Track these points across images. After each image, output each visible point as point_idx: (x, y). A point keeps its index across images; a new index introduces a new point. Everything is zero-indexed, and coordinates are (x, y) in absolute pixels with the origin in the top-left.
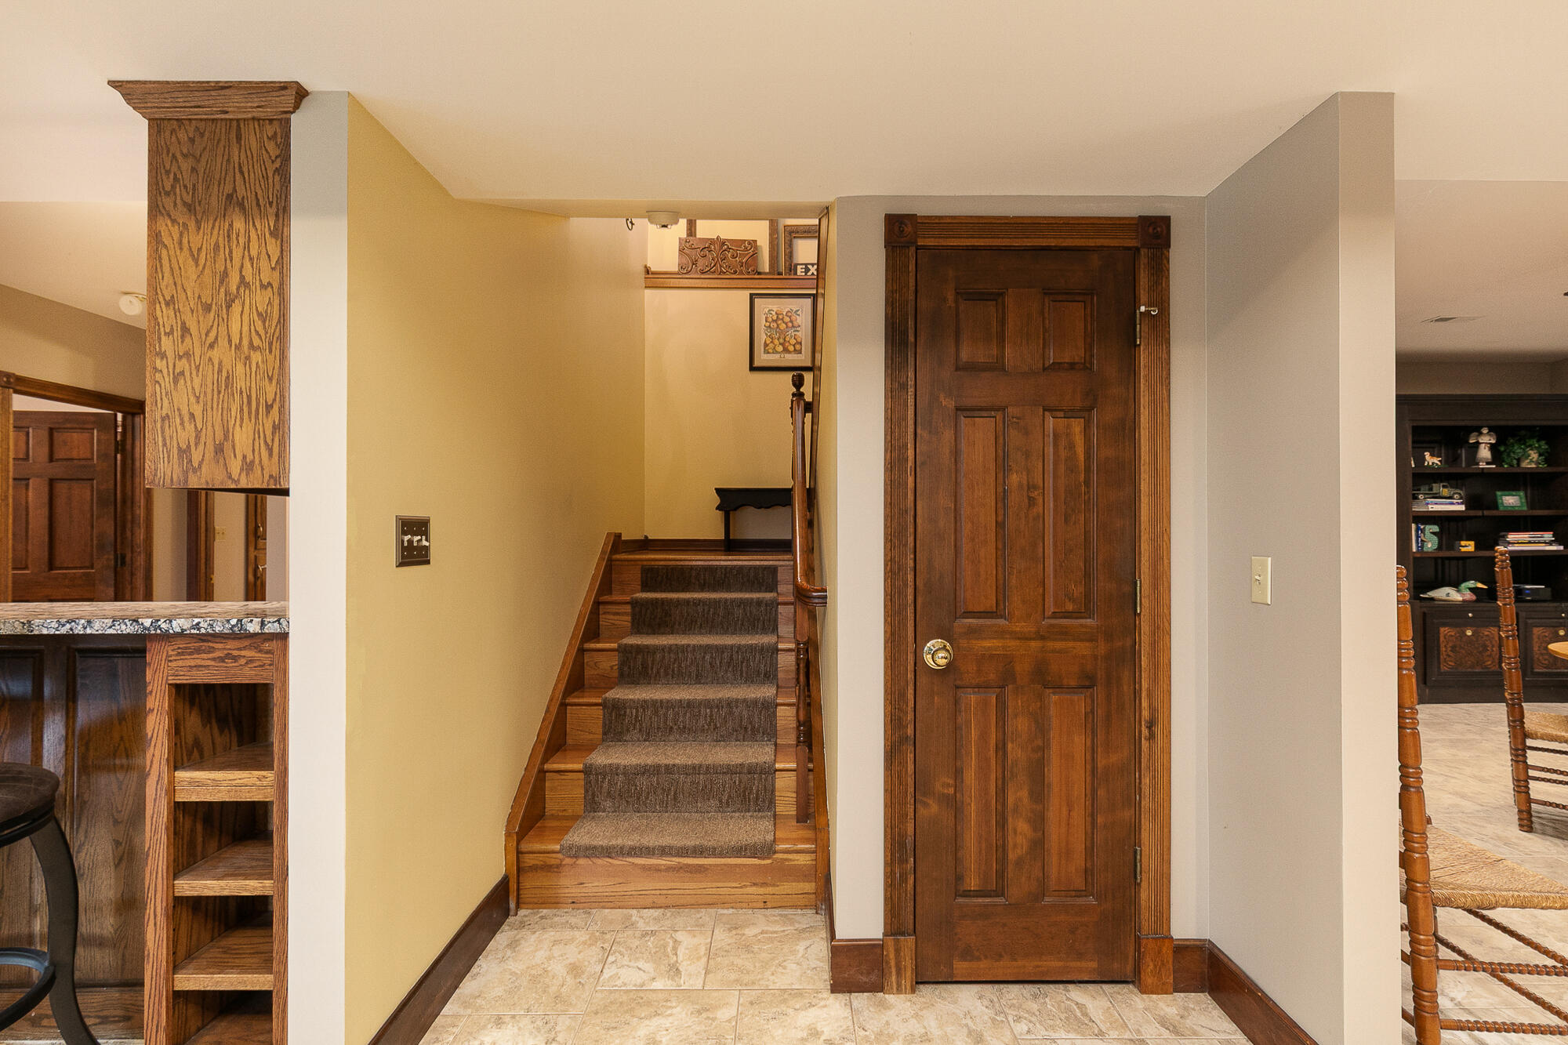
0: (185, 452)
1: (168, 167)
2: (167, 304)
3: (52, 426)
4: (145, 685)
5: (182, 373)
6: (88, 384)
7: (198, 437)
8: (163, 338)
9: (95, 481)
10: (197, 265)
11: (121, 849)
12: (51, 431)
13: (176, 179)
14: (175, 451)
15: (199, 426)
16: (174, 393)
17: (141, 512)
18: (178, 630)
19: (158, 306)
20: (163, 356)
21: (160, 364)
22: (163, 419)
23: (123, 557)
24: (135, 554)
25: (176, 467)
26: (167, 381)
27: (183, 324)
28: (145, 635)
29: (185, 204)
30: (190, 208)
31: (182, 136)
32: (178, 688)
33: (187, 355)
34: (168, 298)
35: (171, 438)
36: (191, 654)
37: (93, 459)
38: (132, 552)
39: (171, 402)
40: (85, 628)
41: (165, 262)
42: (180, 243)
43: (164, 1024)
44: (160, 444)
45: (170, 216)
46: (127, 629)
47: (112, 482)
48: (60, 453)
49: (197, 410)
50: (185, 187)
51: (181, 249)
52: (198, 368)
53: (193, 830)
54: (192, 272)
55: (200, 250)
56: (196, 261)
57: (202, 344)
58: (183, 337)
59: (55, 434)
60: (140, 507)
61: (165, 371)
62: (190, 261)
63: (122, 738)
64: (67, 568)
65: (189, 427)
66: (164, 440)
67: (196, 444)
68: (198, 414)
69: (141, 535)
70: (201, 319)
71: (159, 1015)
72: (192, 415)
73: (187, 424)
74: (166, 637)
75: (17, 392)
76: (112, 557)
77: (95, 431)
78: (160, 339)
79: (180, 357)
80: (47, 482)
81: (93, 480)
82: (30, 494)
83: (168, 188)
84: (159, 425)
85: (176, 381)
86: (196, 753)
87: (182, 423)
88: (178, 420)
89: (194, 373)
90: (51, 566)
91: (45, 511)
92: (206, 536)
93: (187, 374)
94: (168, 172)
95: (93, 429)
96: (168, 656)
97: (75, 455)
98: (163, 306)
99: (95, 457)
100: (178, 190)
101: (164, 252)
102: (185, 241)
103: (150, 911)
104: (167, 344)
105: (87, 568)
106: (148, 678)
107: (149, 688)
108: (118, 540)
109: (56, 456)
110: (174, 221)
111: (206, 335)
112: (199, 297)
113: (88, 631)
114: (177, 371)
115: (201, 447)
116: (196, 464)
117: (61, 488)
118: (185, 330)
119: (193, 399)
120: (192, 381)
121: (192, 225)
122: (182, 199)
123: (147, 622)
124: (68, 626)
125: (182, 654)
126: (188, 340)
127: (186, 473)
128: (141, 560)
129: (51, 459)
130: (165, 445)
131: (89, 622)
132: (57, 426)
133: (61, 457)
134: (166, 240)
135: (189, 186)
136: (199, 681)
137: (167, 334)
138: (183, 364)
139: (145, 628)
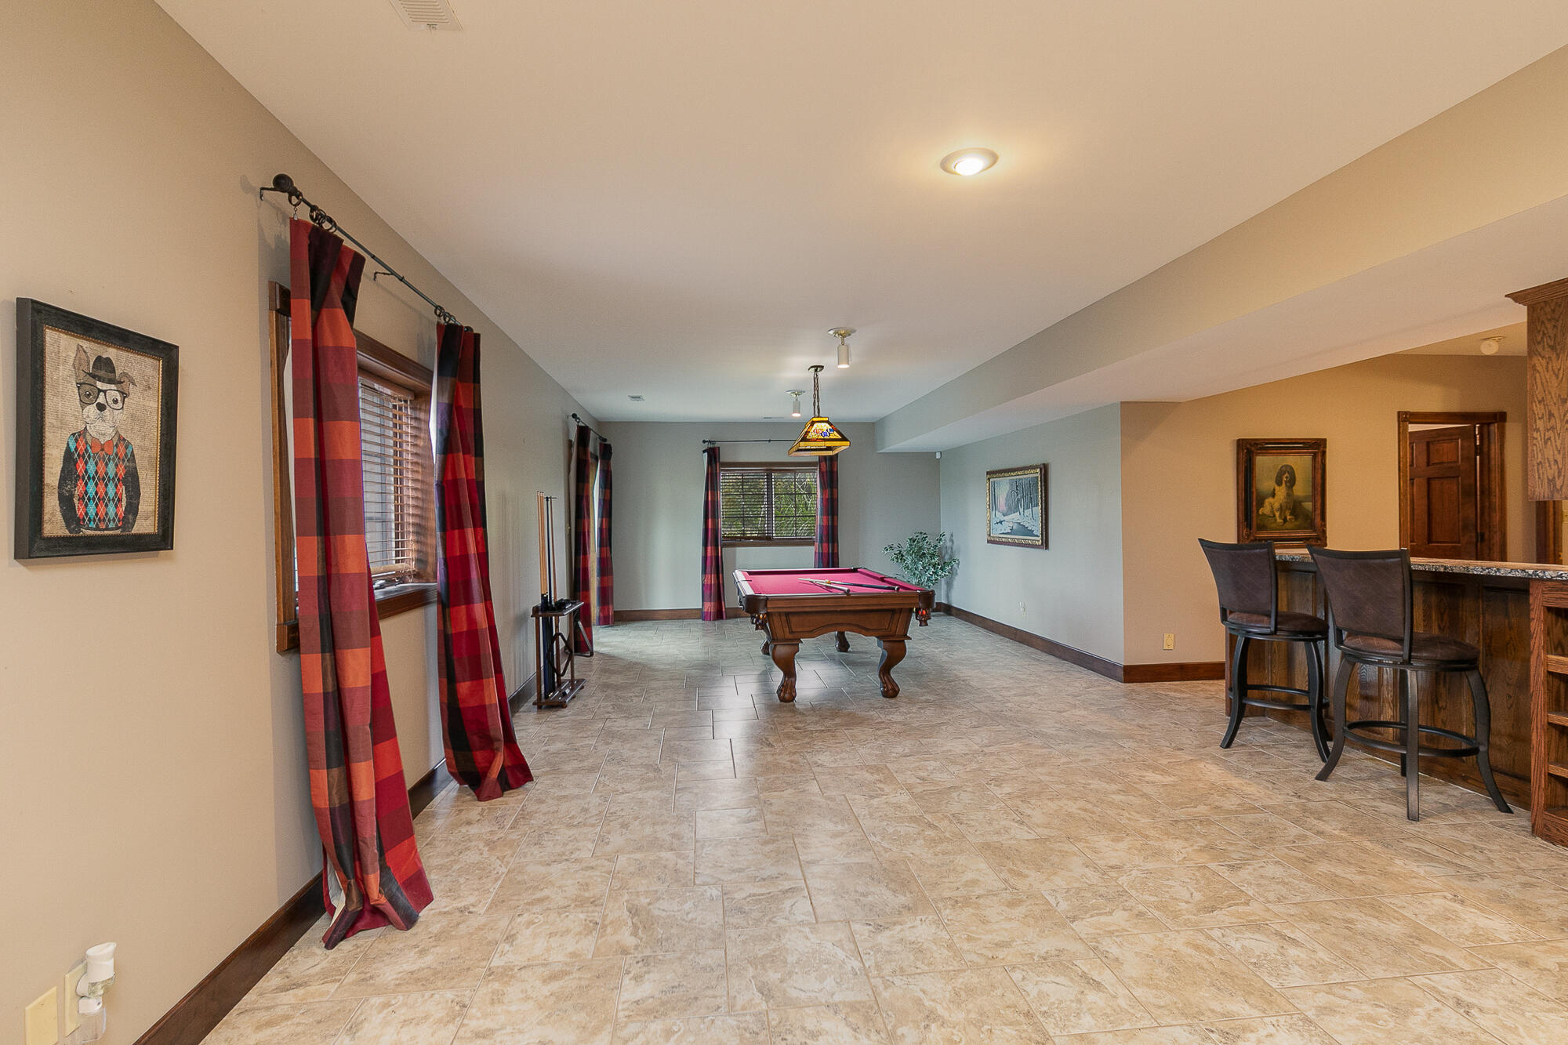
0: (1552, 481)
1: (1539, 328)
2: (1540, 402)
3: (1428, 440)
4: (1529, 605)
5: (1549, 439)
6: (1455, 408)
7: (1559, 472)
8: (1538, 421)
9: (1460, 478)
10: (1557, 378)
11: (1512, 699)
12: (1428, 444)
13: (1544, 334)
14: (1546, 481)
15: (1560, 466)
16: (1545, 450)
17: (1497, 501)
18: (1549, 577)
19: (1534, 404)
20: (1538, 430)
21: (1535, 435)
22: (1538, 464)
23: (1482, 535)
24: (1492, 533)
25: (1547, 490)
26: (1540, 444)
27: (1550, 412)
28: (1529, 579)
29: (1550, 346)
30: (1553, 348)
31: (1548, 309)
32: (1549, 609)
33: (1553, 428)
34: (1540, 399)
35: (1543, 473)
36: (1557, 591)
37: (1458, 462)
38: (1490, 532)
39: (1543, 455)
40: (1496, 572)
41: (1538, 380)
42: (1547, 368)
43: (1543, 786)
44: (1537, 477)
45: (1540, 355)
46: (1520, 574)
47: (1473, 478)
48: (1435, 459)
49: (1559, 458)
50: (1550, 337)
51: (1548, 371)
52: (1559, 434)
53: (1559, 687)
54: (1555, 383)
55: (1559, 370)
56: (1557, 377)
57: (1561, 421)
58: (1549, 419)
59: (1431, 446)
60: (1495, 496)
61: (1539, 439)
62: (1554, 377)
63: (1511, 638)
64: (1441, 542)
65: (1554, 467)
66: (1539, 475)
67: (1559, 476)
68: (1559, 459)
69: (1497, 517)
70: (1561, 407)
71: (1540, 781)
72: (1556, 461)
73: (1553, 467)
74: (1541, 580)
75: (1411, 423)
76: (1474, 534)
77: (1460, 441)
78: (1535, 421)
79: (1548, 430)
80: (1426, 481)
81: (1458, 477)
82: (1415, 490)
83: (1539, 339)
84: (1536, 467)
85: (1546, 443)
86: (1559, 649)
87: (1550, 466)
88: (1547, 465)
89: (1557, 438)
90: (1430, 541)
91: (1425, 502)
92: (1554, 519)
93: (1552, 439)
94: (1539, 332)
95: (1458, 439)
96: (1543, 591)
97: (1445, 459)
98: (1537, 403)
99: (1460, 460)
100: (1545, 340)
101: (1538, 375)
102: (1550, 366)
103: (1534, 725)
104: (1540, 424)
105: (1454, 542)
106: (1531, 601)
107: (1532, 607)
108: (1479, 522)
109: (1432, 462)
110: (1543, 357)
111: (1564, 416)
112: (1559, 396)
113: (1498, 574)
114: (1546, 437)
115: (1562, 478)
116: (1558, 488)
117: (1436, 484)
118: (1551, 415)
119: (1556, 453)
120: (1556, 441)
121: (1554, 356)
122: (1548, 344)
123: (1531, 572)
124: (1487, 570)
125: (1551, 590)
126: (1553, 421)
127: (1552, 492)
128: (1497, 538)
129: (1428, 464)
130: (1539, 478)
131: (1498, 569)
132: (1433, 440)
133: (1435, 461)
134: (1539, 368)
135: (1552, 336)
136: (1562, 607)
137: (1540, 418)
138: (1550, 434)
139: (1529, 575)
